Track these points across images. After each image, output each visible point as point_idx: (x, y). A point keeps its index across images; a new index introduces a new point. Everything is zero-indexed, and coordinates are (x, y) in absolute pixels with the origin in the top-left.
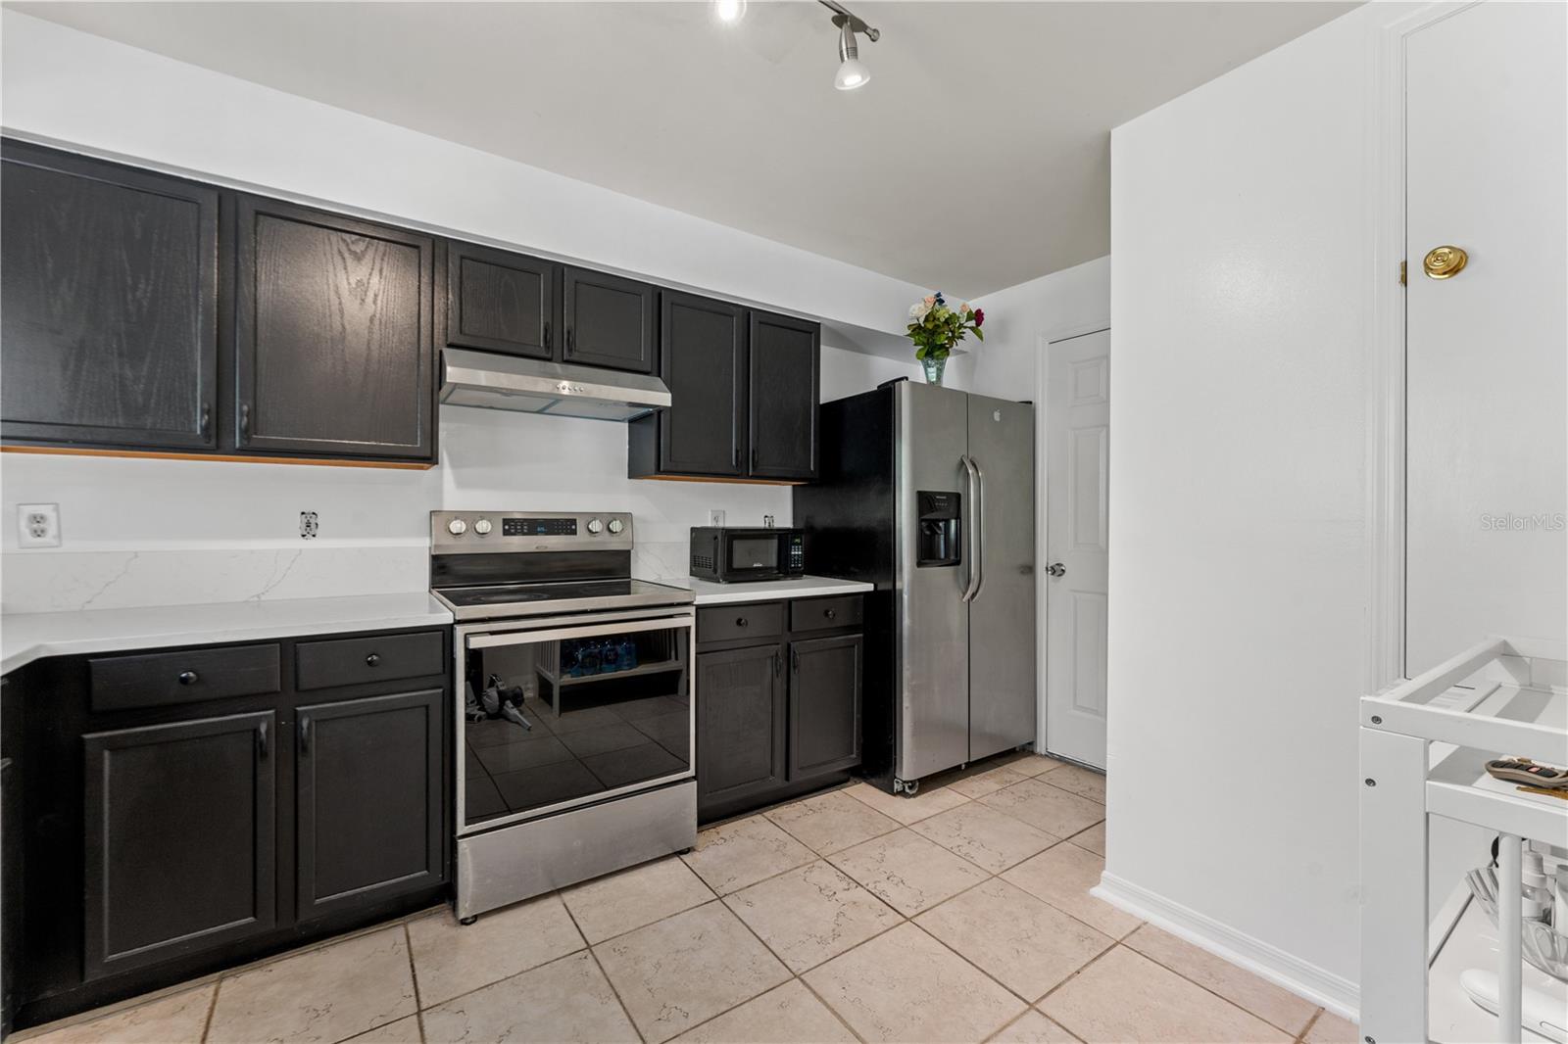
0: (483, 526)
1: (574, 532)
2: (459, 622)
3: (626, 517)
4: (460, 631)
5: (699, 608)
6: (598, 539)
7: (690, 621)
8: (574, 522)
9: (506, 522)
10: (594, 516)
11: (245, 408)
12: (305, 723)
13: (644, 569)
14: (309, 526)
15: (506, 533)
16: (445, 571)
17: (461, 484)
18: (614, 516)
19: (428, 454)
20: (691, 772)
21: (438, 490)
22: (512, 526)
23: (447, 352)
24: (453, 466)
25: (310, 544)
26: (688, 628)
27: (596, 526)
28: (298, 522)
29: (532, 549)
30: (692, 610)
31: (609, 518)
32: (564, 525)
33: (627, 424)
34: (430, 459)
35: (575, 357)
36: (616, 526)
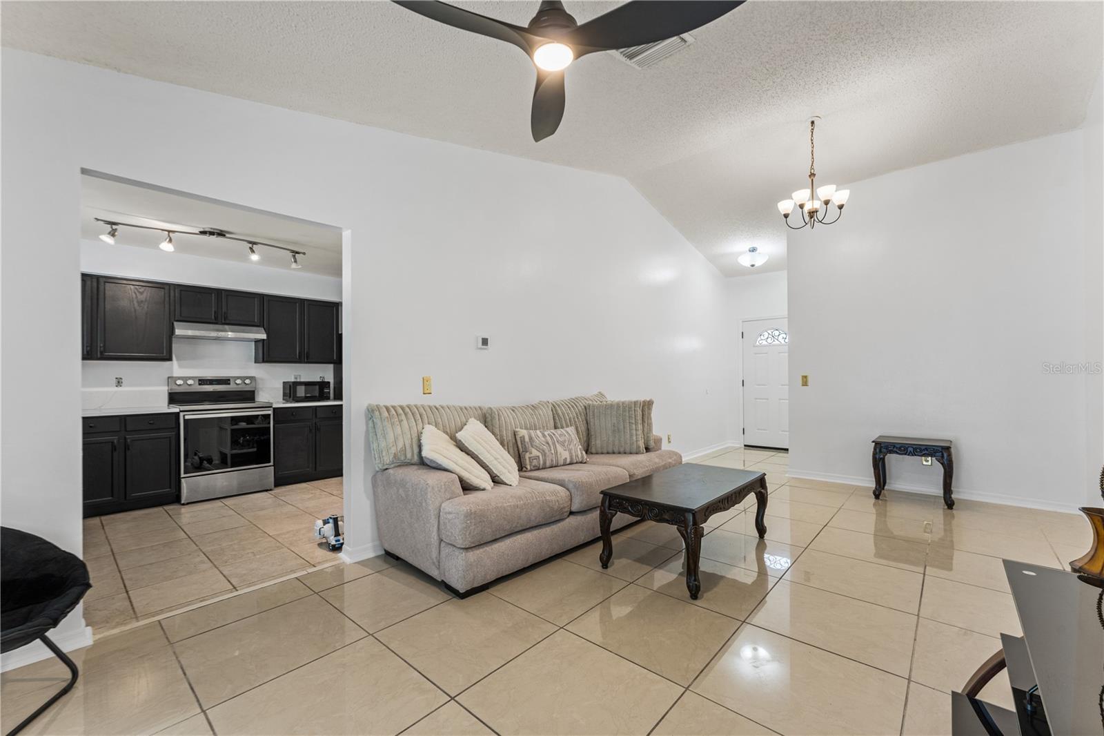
0: (190, 382)
1: (229, 384)
2: (181, 411)
3: (252, 378)
4: (182, 414)
5: (274, 409)
6: (240, 386)
7: (270, 412)
8: (229, 380)
9: (200, 380)
10: (238, 378)
11: (102, 345)
12: (129, 440)
13: (262, 398)
14: (119, 382)
15: (200, 384)
16: (174, 398)
17: (180, 366)
18: (247, 378)
19: (168, 357)
20: (272, 463)
21: (171, 369)
22: (202, 382)
23: (175, 323)
24: (177, 360)
25: (119, 389)
26: (269, 415)
27: (239, 381)
28: (115, 381)
29: (211, 390)
30: (272, 409)
31: (243, 378)
32: (226, 381)
33: (254, 343)
34: (170, 359)
35: (227, 322)
36: (247, 381)
